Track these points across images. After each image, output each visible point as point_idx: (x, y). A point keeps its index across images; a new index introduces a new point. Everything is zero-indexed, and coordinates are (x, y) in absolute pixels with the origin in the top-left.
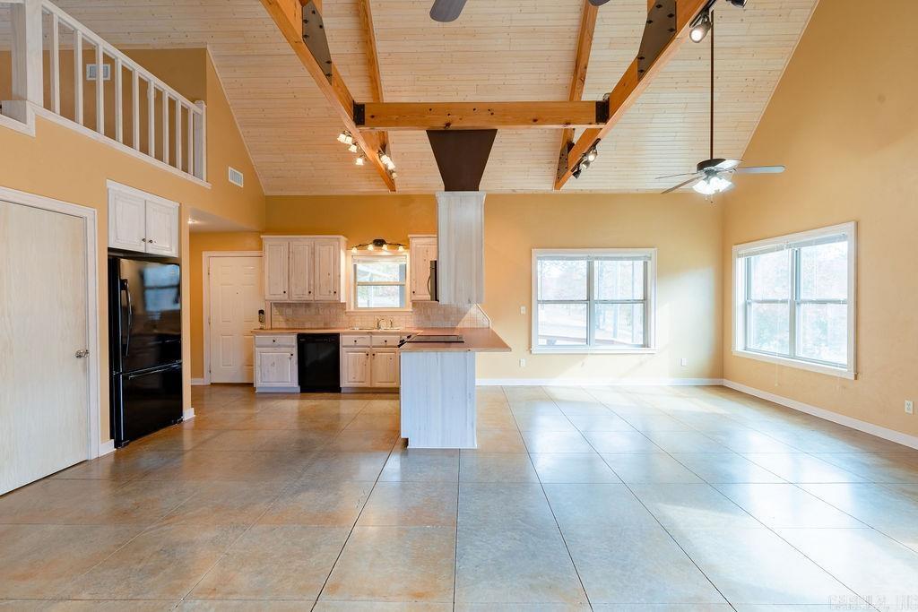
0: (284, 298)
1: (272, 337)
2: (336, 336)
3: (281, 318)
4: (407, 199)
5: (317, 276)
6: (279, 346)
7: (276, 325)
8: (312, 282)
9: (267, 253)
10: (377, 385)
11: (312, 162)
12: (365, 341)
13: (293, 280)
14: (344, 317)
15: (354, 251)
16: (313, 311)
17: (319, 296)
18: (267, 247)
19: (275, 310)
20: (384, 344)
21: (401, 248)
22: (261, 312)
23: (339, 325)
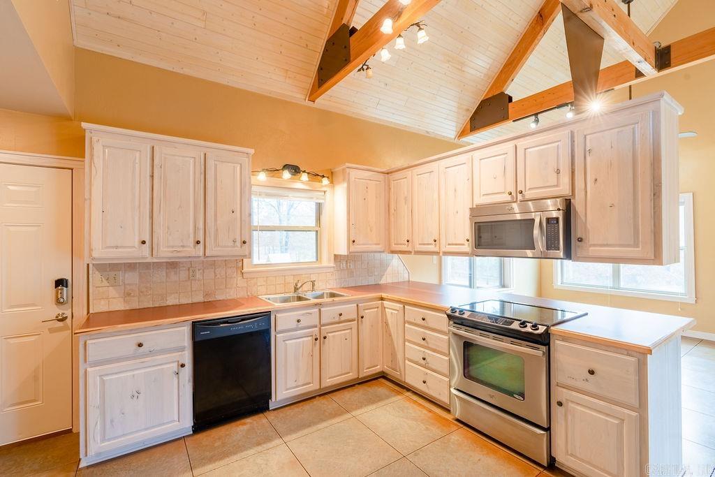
1: (132, 338)
2: (264, 317)
3: (112, 292)
5: (210, 213)
7: (98, 307)
8: (201, 225)
10: (329, 382)
12: (312, 317)
15: (261, 176)
16: (183, 274)
17: (219, 247)
19: (96, 277)
20: (337, 320)
22: (60, 283)
23: (231, 294)
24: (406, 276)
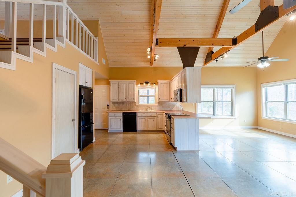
0: (117, 101)
1: (114, 114)
2: (135, 113)
3: (114, 107)
4: (156, 69)
5: (128, 94)
6: (116, 116)
7: (113, 110)
8: (126, 96)
9: (111, 86)
10: (149, 129)
11: (126, 57)
12: (145, 115)
13: (120, 95)
14: (135, 107)
15: (139, 85)
16: (125, 105)
17: (130, 100)
18: (111, 84)
19: (112, 105)
20: (151, 116)
21: (154, 85)
22: (108, 105)
23: (134, 109)
24: (182, 109)
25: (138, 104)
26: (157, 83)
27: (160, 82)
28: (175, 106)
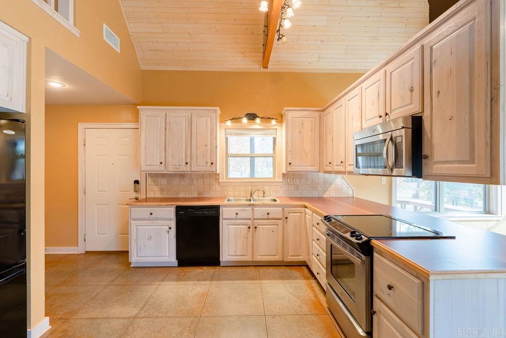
0: (161, 169)
1: (150, 210)
2: (217, 208)
3: (156, 188)
4: (278, 77)
5: (194, 147)
6: (157, 219)
7: (151, 195)
8: (189, 154)
9: (144, 124)
10: (259, 258)
12: (247, 213)
13: (169, 150)
14: (218, 188)
15: (229, 123)
16: (187, 181)
17: (198, 166)
18: (143, 119)
19: (149, 180)
20: (266, 216)
21: (274, 122)
22: (136, 182)
23: (213, 194)
24: (350, 193)
25: (224, 180)
26: (280, 118)
27: (293, 114)
28: (331, 184)
